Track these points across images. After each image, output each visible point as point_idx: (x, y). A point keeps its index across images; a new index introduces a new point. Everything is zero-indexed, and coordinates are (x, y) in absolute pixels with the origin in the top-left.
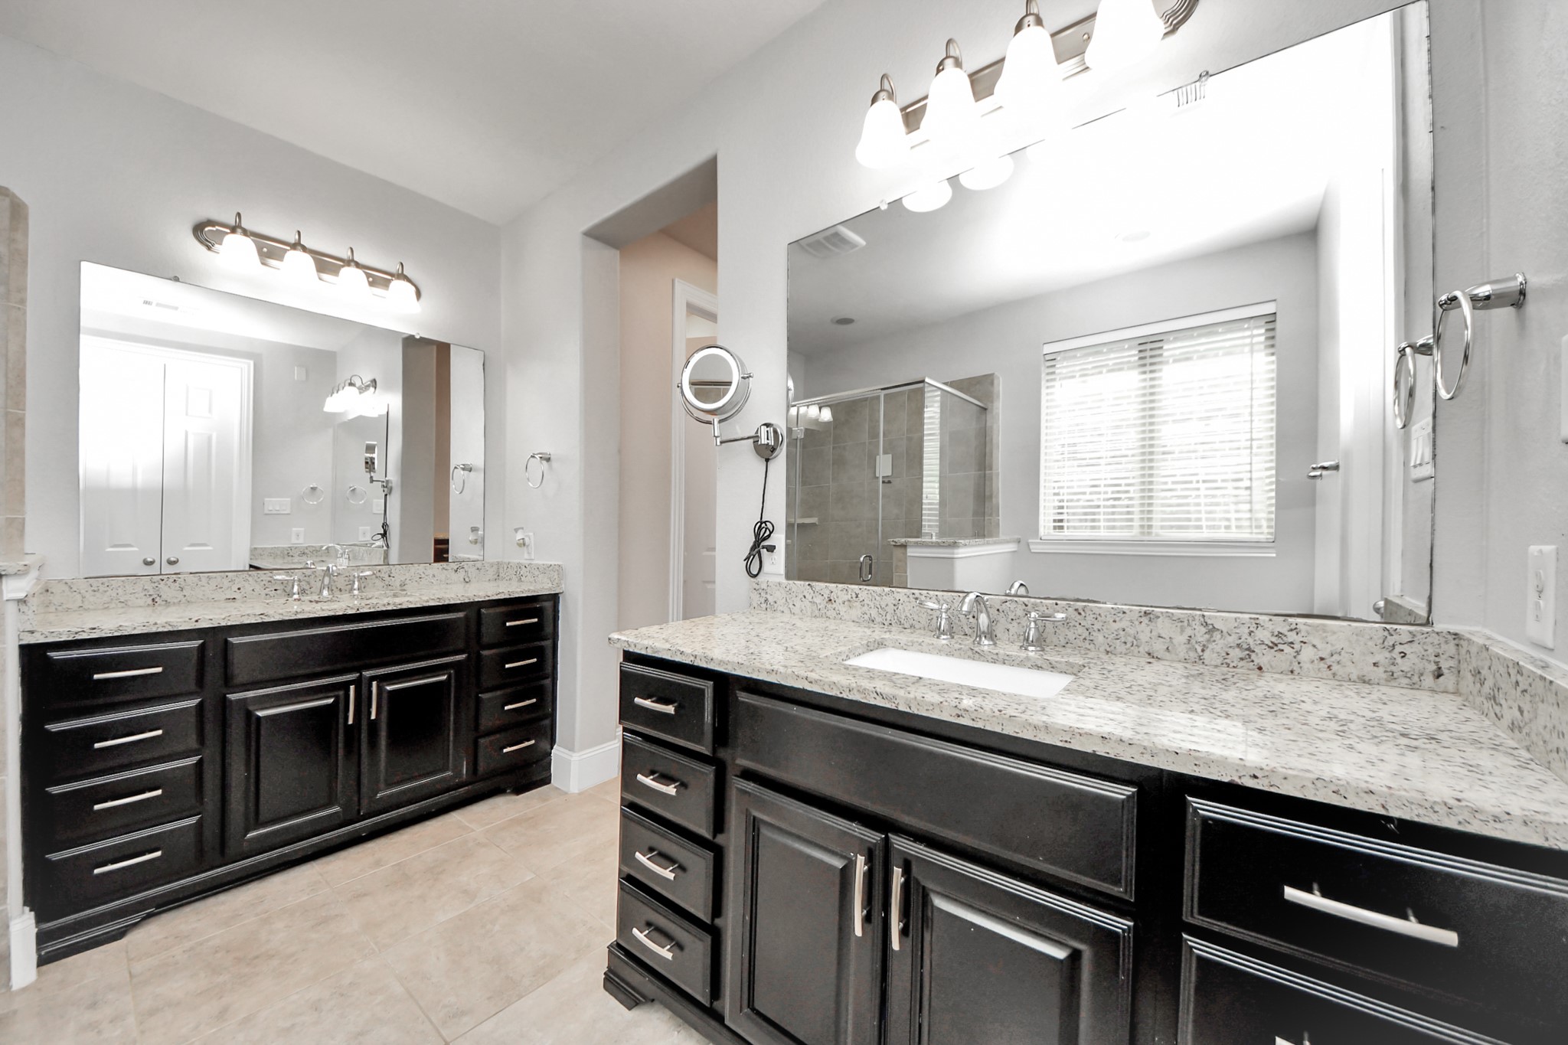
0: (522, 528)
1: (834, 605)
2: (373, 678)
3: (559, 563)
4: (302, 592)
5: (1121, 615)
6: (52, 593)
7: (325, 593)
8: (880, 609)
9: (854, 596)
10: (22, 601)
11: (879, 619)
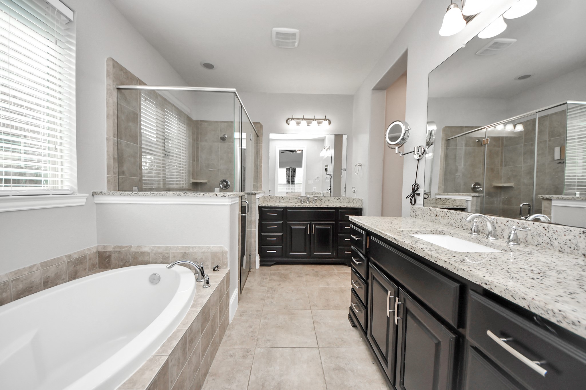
0: (354, 187)
1: (438, 218)
2: (314, 224)
3: (362, 198)
4: (304, 202)
5: (569, 232)
7: (308, 202)
8: (455, 221)
9: (445, 214)
10: (259, 199)
11: (454, 225)
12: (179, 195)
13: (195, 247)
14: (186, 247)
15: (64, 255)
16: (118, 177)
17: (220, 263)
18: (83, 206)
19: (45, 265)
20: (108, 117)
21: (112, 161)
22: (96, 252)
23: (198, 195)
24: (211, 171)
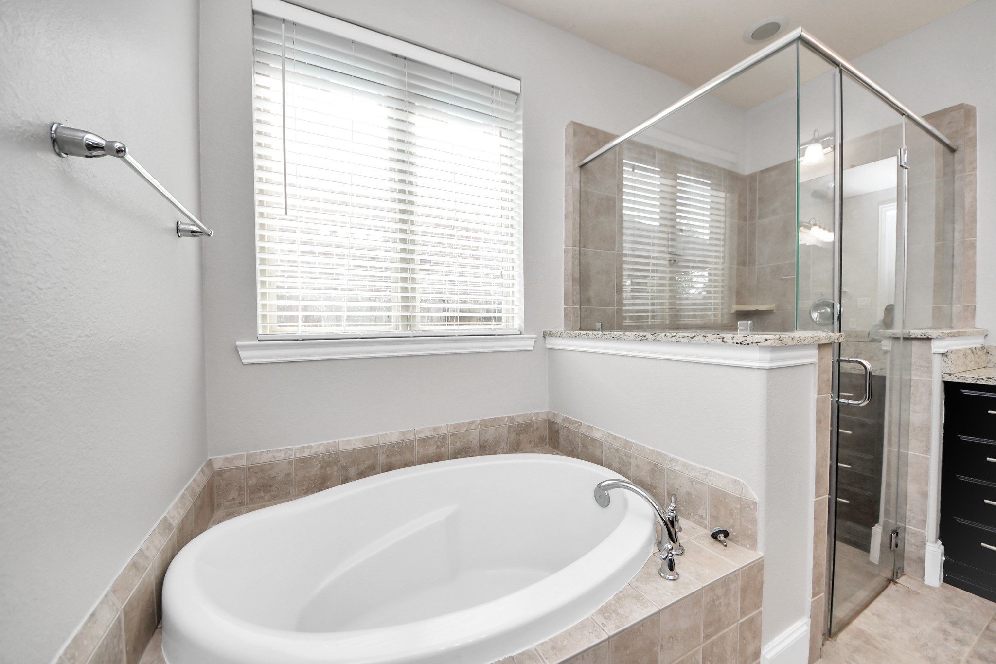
6: (991, 354)
10: (944, 355)
12: (644, 338)
13: (677, 461)
14: (659, 454)
15: (506, 416)
16: (579, 308)
17: (733, 527)
18: (531, 351)
19: (485, 424)
20: (566, 217)
21: (571, 283)
22: (546, 421)
23: (679, 339)
24: (786, 280)
